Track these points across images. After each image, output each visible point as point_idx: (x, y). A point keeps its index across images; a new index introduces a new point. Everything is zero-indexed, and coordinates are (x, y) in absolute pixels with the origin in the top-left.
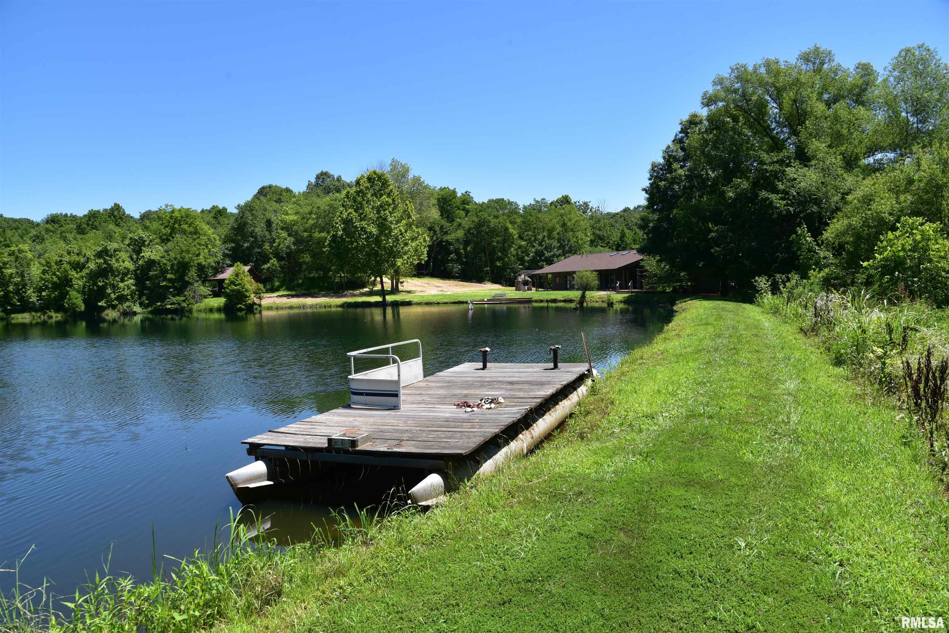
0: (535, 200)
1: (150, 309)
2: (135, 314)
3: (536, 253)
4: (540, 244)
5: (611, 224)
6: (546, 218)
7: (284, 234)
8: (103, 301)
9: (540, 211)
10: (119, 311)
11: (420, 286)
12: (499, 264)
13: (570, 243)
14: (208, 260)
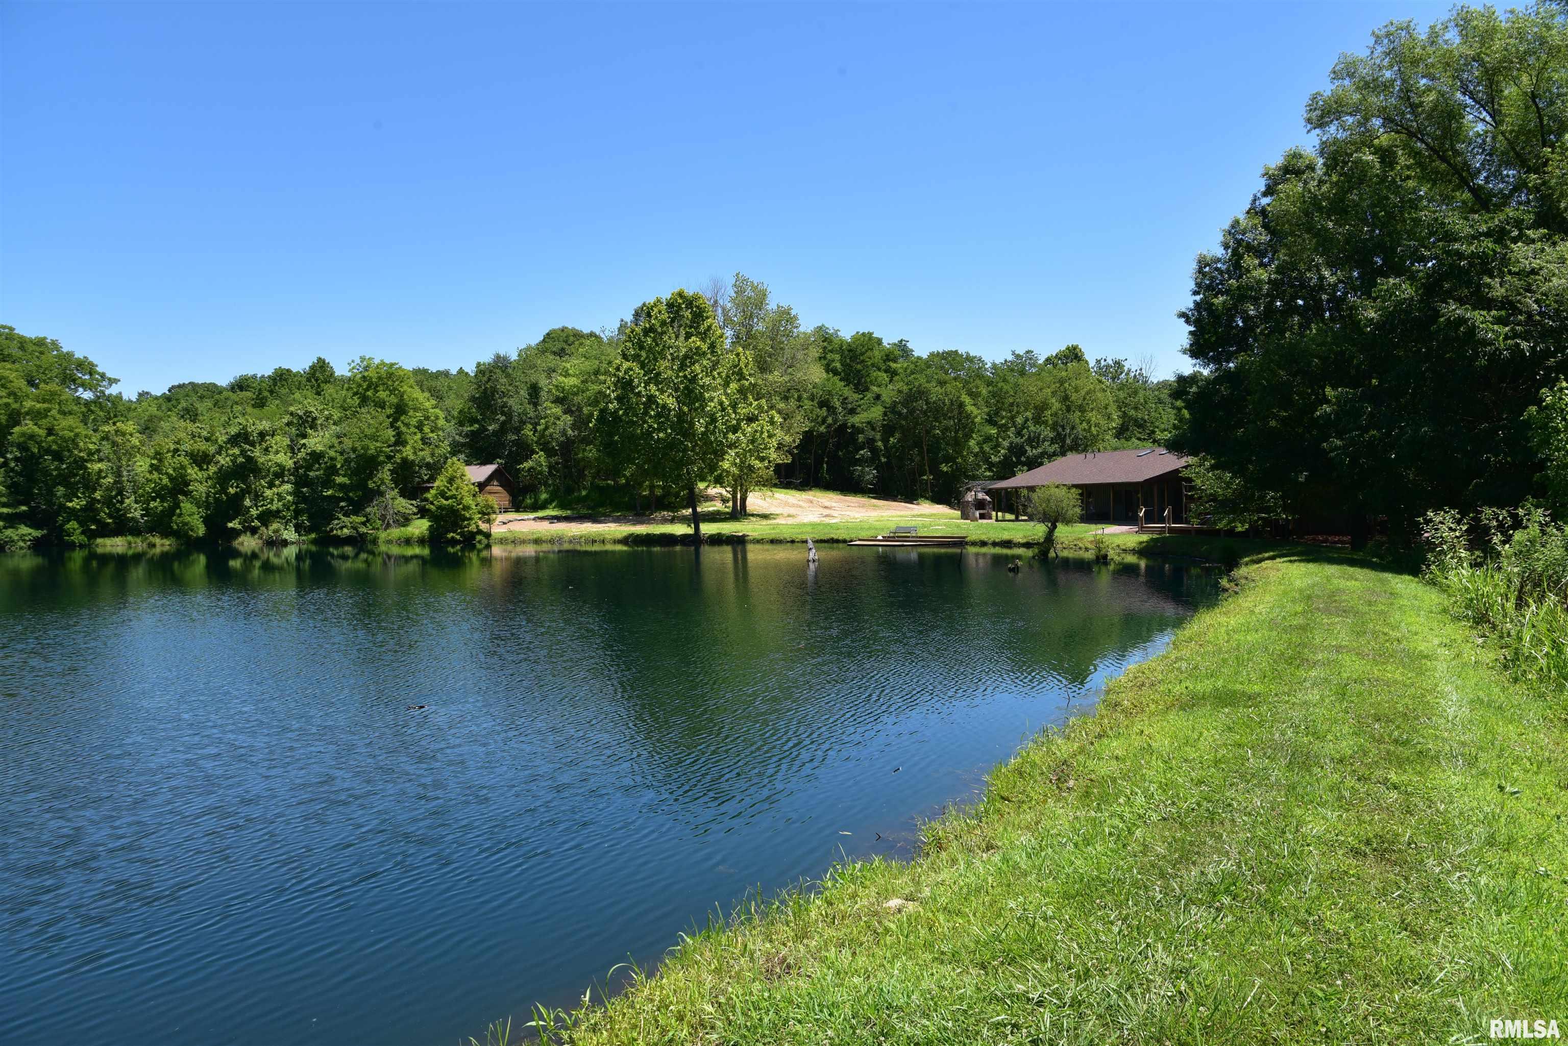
0: (1013, 353)
1: (313, 536)
2: (285, 543)
3: (1011, 448)
4: (1019, 434)
5: (1159, 399)
6: (1030, 386)
7: (557, 410)
8: (237, 521)
9: (1022, 373)
10: (261, 538)
11: (793, 506)
12: (945, 469)
13: (1075, 432)
14: (421, 453)
